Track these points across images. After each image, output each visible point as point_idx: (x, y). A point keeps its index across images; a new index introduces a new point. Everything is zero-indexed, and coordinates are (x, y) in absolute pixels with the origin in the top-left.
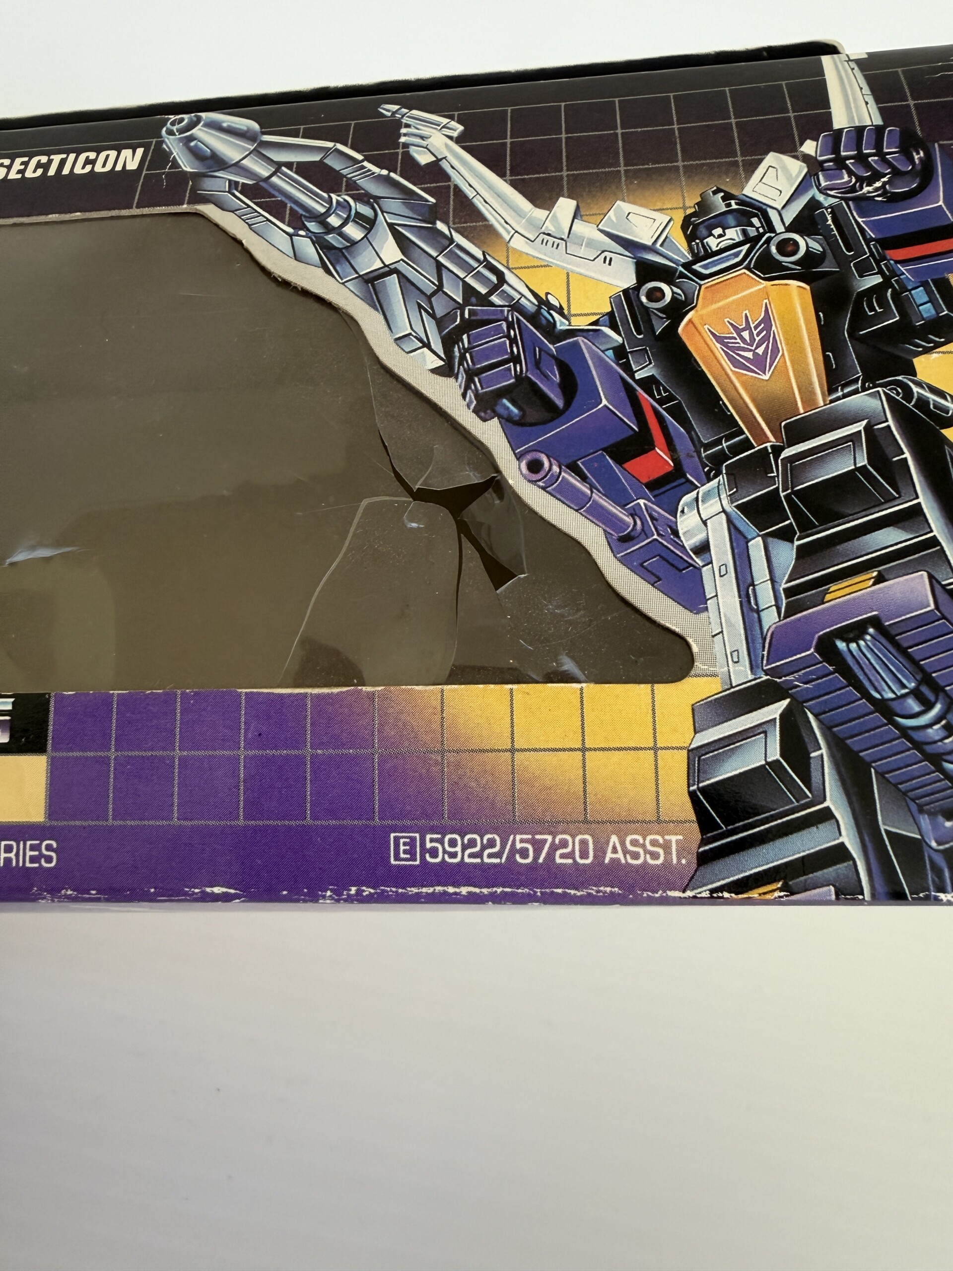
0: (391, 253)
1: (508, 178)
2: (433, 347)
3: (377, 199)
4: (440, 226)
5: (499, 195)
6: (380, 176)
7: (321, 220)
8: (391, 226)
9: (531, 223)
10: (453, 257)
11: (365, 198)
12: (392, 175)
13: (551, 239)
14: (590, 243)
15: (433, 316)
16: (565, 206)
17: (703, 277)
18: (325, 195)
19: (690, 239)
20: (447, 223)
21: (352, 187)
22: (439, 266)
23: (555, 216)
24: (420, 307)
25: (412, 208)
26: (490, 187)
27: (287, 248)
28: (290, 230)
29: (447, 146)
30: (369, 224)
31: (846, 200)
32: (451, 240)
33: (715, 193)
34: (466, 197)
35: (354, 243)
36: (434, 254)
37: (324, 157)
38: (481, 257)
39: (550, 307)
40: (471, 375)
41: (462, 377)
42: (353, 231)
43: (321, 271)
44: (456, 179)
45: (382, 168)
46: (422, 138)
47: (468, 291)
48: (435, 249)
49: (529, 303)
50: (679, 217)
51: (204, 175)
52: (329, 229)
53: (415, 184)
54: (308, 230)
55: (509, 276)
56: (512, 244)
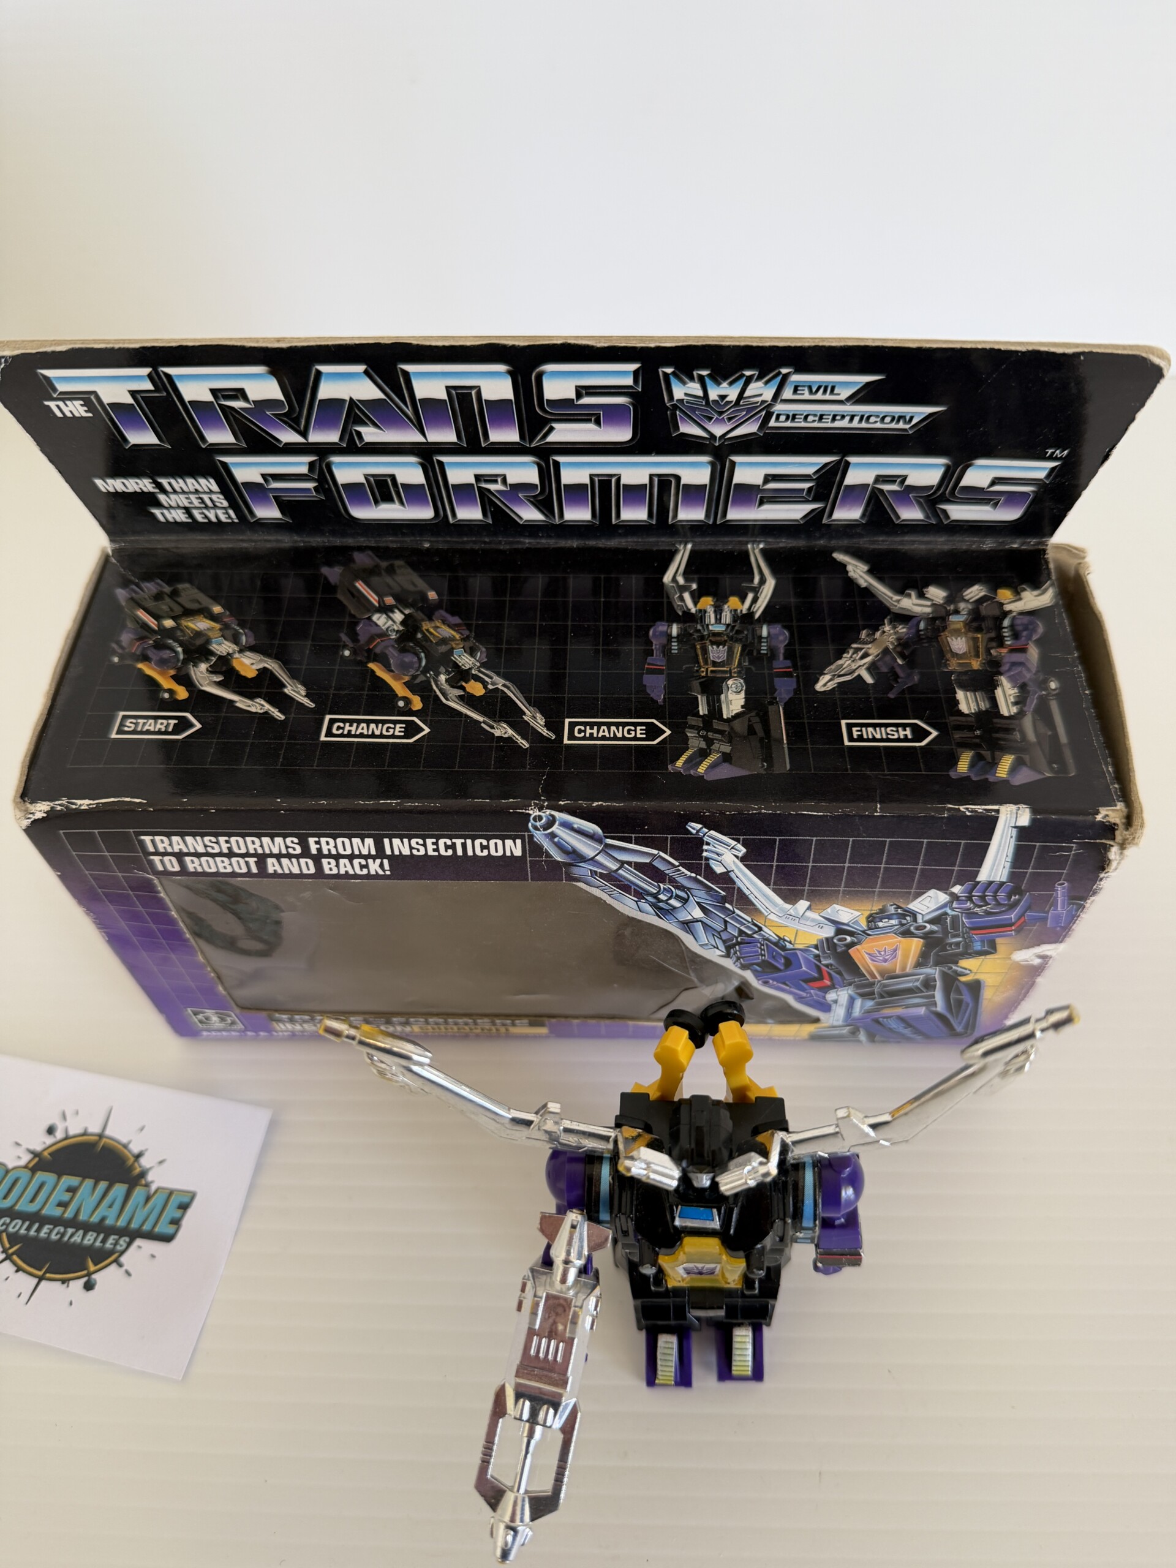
0: (698, 913)
1: (772, 887)
2: (720, 948)
3: (689, 889)
4: (727, 905)
5: (765, 895)
6: (690, 877)
7: (655, 896)
8: (698, 903)
9: (782, 910)
10: (733, 919)
11: (681, 888)
12: (698, 877)
13: (791, 917)
14: (813, 920)
15: (721, 939)
16: (803, 904)
17: (869, 935)
18: (656, 884)
19: (869, 922)
20: (731, 904)
21: (672, 881)
22: (726, 922)
23: (796, 908)
24: (713, 935)
25: (711, 896)
26: (760, 891)
27: (635, 906)
28: (636, 899)
29: (734, 862)
30: (685, 901)
31: (962, 913)
32: (734, 912)
33: (892, 905)
34: (744, 894)
35: (675, 908)
36: (723, 917)
37: (653, 860)
38: (750, 920)
39: (784, 940)
40: (738, 959)
41: (734, 958)
42: (674, 902)
43: (657, 918)
44: (739, 884)
45: (692, 872)
46: (718, 854)
47: (741, 932)
48: (724, 915)
49: (774, 938)
50: (867, 913)
51: (571, 865)
52: (660, 901)
53: (713, 884)
54: (646, 900)
55: (764, 928)
56: (769, 917)
